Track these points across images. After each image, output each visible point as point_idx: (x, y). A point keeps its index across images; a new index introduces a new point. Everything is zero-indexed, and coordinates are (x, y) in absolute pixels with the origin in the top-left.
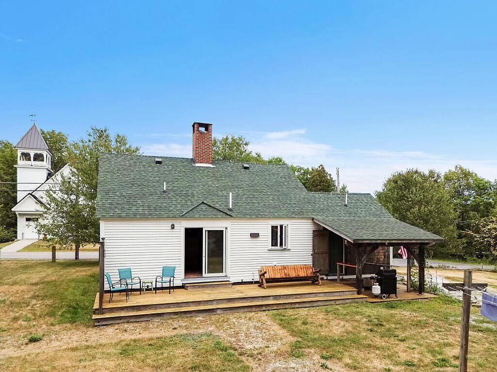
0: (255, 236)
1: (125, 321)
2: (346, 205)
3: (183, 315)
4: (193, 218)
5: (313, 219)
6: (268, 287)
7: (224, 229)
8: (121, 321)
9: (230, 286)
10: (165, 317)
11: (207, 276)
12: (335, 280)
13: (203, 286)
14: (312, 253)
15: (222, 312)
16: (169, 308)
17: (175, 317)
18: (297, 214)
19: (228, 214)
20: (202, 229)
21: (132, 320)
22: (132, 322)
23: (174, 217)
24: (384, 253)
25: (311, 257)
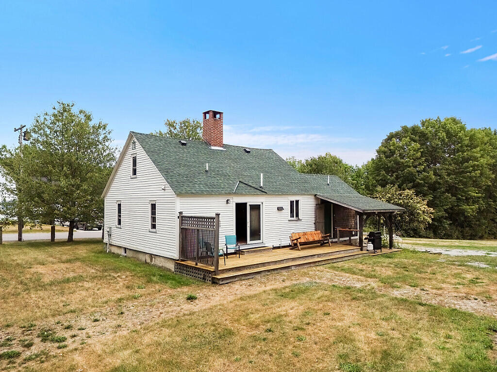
0: (280, 209)
1: (239, 279)
2: (328, 185)
3: (273, 272)
4: (242, 194)
5: (315, 195)
6: (302, 249)
7: (261, 204)
8: (236, 279)
9: (271, 250)
10: (263, 274)
11: (251, 243)
12: (336, 242)
13: (254, 251)
14: (314, 222)
15: (294, 268)
16: (258, 267)
17: (269, 273)
18: (304, 192)
19: (262, 191)
20: (246, 204)
21: (243, 278)
22: (244, 280)
23: (229, 194)
24: (354, 221)
25: (314, 225)
